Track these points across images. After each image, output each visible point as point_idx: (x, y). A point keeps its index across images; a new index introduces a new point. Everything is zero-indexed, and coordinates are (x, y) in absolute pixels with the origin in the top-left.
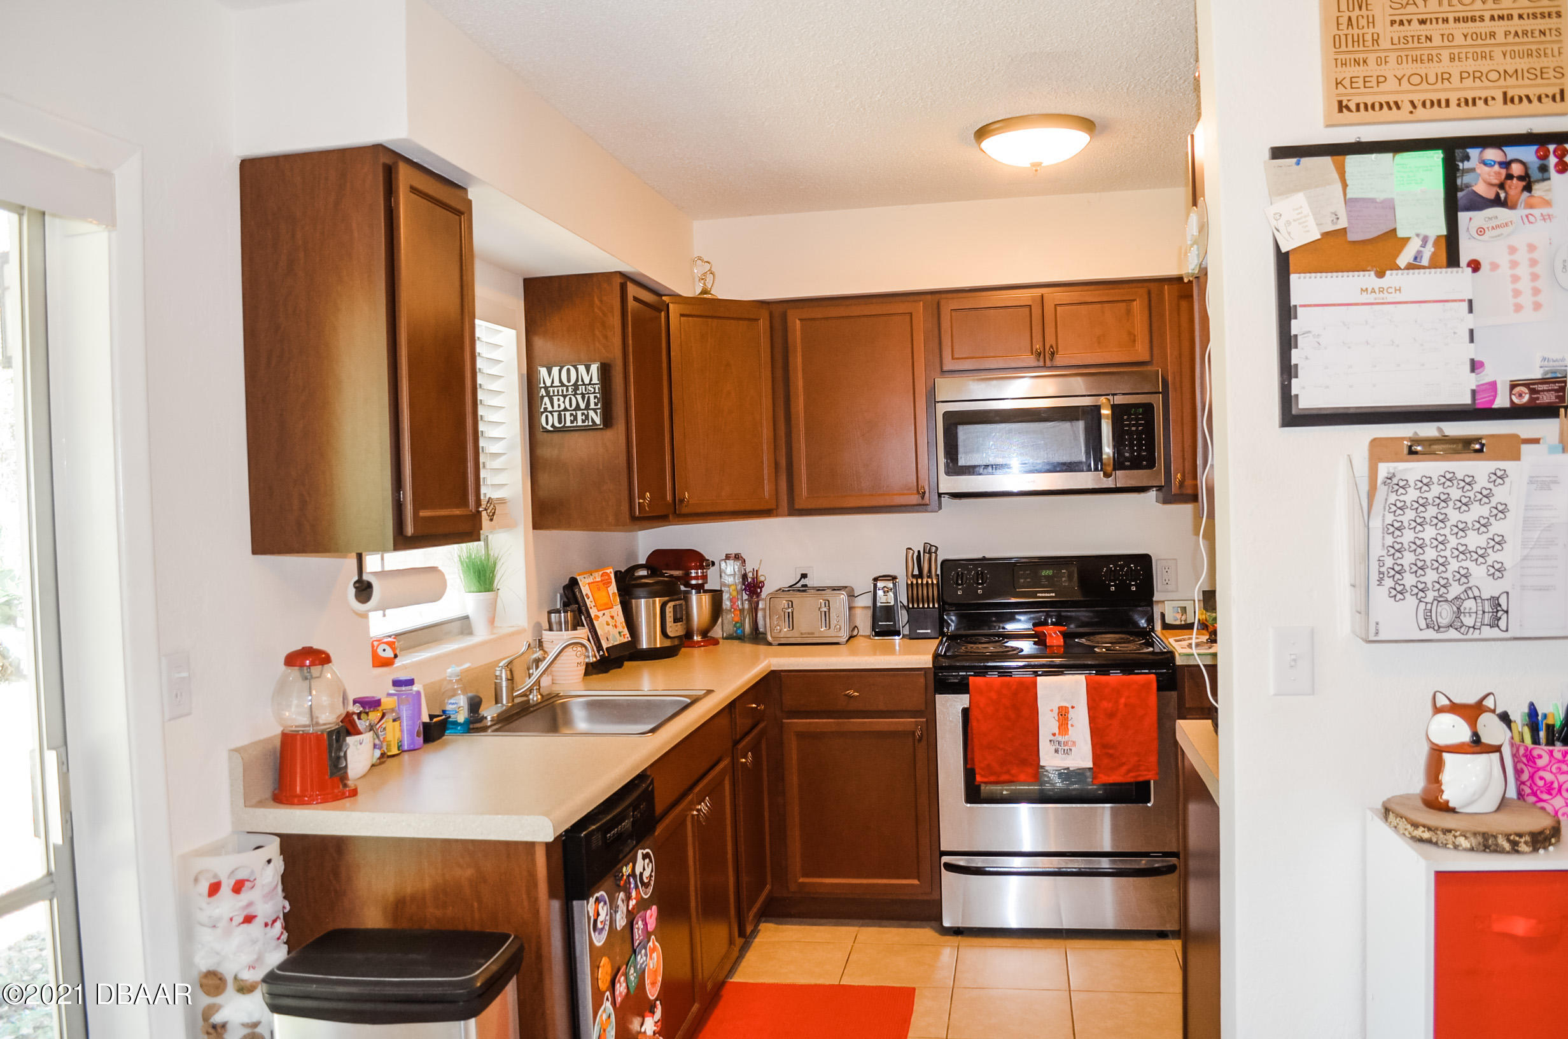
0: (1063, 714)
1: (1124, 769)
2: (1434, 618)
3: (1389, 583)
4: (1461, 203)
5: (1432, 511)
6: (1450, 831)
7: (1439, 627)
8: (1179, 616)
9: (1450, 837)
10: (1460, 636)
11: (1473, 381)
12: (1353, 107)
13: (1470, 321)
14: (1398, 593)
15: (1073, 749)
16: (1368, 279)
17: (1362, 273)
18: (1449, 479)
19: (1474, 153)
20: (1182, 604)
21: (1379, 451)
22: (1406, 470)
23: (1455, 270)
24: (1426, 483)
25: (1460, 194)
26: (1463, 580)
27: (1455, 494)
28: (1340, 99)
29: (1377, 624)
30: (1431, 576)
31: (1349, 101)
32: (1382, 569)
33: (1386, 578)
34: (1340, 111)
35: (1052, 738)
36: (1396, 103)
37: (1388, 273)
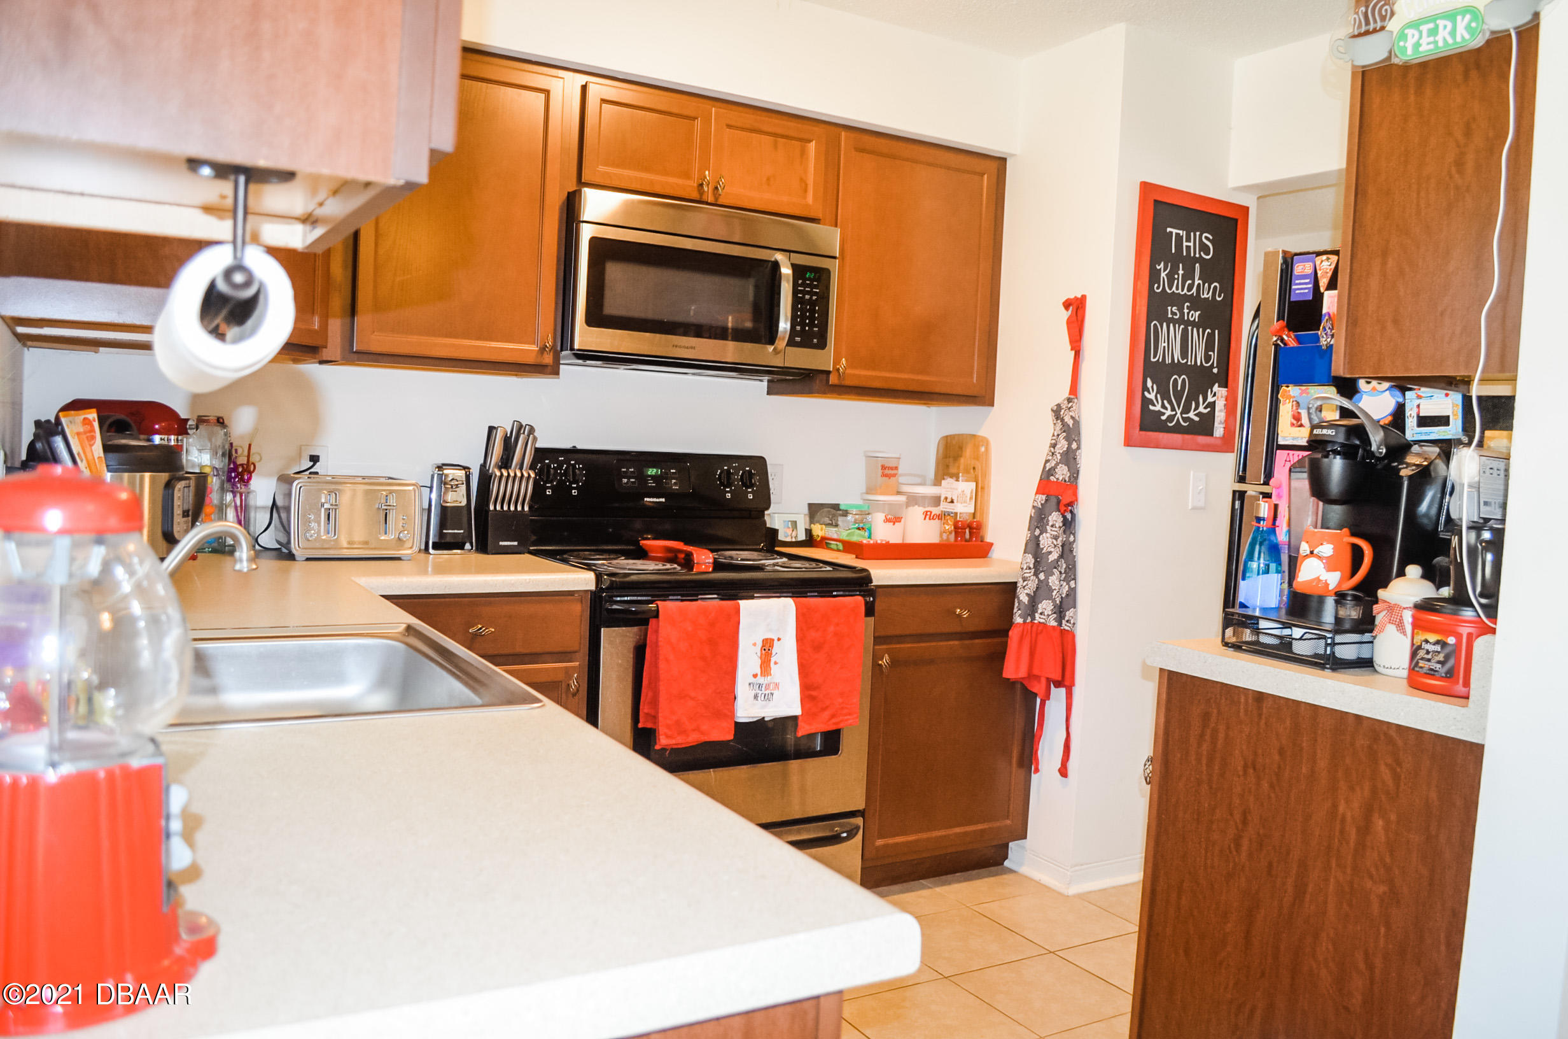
0: (767, 647)
1: (826, 715)
8: (789, 532)
15: (776, 693)
20: (793, 518)
35: (753, 680)
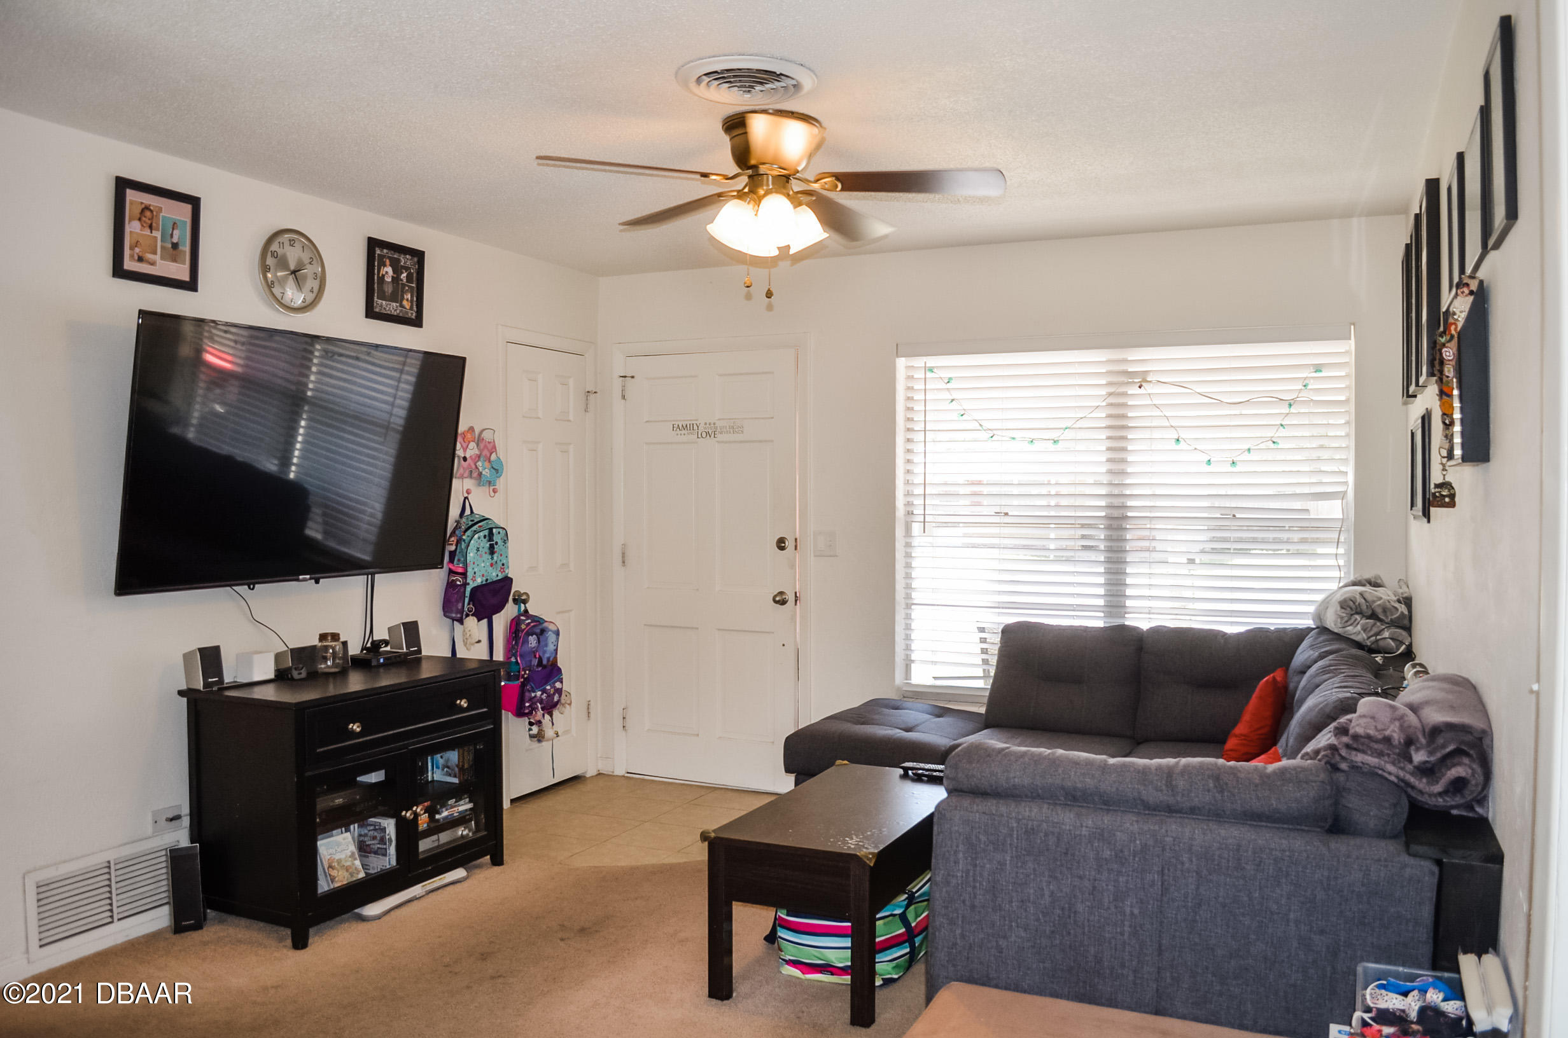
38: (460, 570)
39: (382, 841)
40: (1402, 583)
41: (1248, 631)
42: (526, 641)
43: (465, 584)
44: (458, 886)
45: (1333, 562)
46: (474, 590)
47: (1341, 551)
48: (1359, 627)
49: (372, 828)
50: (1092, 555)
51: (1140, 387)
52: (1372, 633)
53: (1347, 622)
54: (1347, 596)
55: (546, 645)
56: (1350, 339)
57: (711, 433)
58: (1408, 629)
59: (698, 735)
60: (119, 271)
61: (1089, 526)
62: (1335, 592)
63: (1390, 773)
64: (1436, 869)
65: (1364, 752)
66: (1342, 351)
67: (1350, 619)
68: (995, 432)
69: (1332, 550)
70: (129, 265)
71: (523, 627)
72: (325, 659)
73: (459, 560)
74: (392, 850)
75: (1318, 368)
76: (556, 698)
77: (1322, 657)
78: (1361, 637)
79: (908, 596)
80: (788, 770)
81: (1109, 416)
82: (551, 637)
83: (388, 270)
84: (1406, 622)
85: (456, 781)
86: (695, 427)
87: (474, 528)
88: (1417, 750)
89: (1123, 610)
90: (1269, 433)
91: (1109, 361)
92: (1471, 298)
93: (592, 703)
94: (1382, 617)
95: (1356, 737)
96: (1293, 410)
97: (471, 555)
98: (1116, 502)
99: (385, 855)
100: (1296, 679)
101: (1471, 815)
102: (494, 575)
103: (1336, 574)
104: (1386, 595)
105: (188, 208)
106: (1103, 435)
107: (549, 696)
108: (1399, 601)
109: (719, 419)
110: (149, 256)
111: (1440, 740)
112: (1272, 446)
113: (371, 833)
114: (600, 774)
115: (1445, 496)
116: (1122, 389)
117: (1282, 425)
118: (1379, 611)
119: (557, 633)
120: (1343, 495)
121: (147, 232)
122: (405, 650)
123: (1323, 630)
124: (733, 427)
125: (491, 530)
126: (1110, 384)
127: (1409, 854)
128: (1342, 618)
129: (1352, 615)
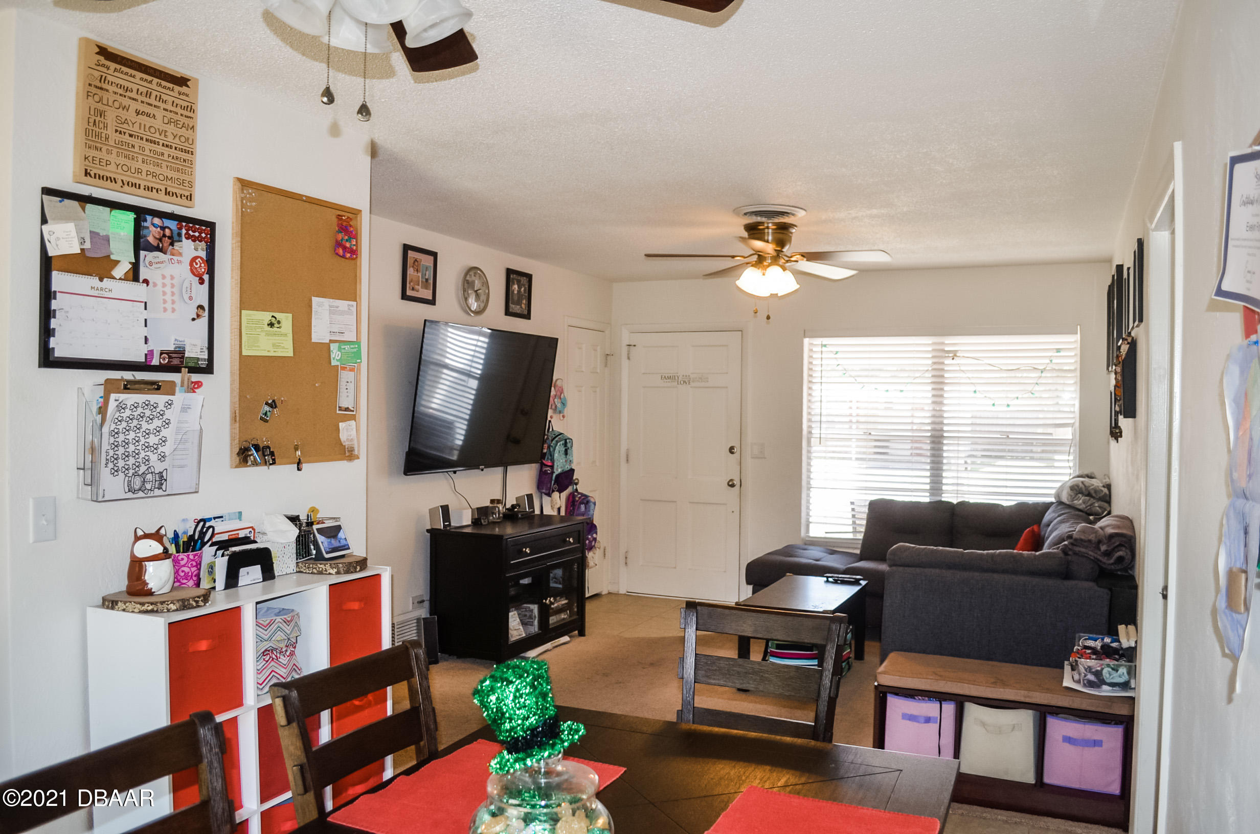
2: (132, 486)
3: (111, 465)
4: (142, 245)
5: (135, 422)
6: (164, 602)
7: (135, 491)
9: (165, 606)
10: (145, 495)
11: (145, 349)
12: (93, 175)
13: (145, 315)
14: (115, 471)
16: (94, 281)
17: (89, 277)
18: (147, 404)
19: (149, 218)
21: (110, 387)
22: (126, 399)
23: (136, 283)
24: (135, 406)
25: (142, 240)
26: (147, 463)
27: (148, 413)
28: (86, 168)
29: (104, 490)
30: (132, 461)
31: (91, 170)
32: (108, 458)
33: (109, 463)
34: (86, 175)
36: (115, 179)
37: (105, 279)
38: (550, 464)
39: (531, 617)
40: (1106, 477)
41: (1016, 504)
42: (579, 507)
43: (553, 472)
44: (567, 645)
45: (1066, 464)
46: (558, 476)
47: (1071, 458)
48: (1081, 501)
49: (524, 610)
50: (923, 459)
51: (953, 359)
52: (1089, 504)
53: (1074, 498)
54: (1074, 483)
55: (589, 511)
56: (1077, 333)
57: (686, 381)
58: (1109, 502)
59: (675, 568)
60: (404, 296)
61: (920, 442)
62: (1067, 481)
63: (1091, 555)
64: (1110, 593)
65: (1080, 547)
66: (1071, 342)
67: (1076, 496)
68: (865, 384)
69: (1066, 457)
70: (409, 293)
71: (577, 499)
72: (493, 513)
73: (548, 458)
74: (536, 623)
75: (1058, 350)
76: (593, 544)
77: (1059, 516)
78: (1082, 507)
79: (809, 483)
80: (748, 583)
81: (933, 376)
82: (592, 506)
83: (516, 287)
84: (1108, 498)
85: (560, 586)
86: (676, 378)
87: (556, 439)
88: (1103, 545)
89: (940, 492)
90: (1030, 388)
91: (934, 344)
92: (1128, 346)
93: (607, 548)
94: (1094, 495)
95: (1076, 540)
96: (1043, 375)
97: (556, 455)
98: (938, 427)
99: (532, 625)
100: (1045, 529)
101: (1127, 574)
102: (567, 468)
103: (1068, 471)
104: (1096, 483)
105: (432, 258)
106: (929, 388)
107: (589, 542)
108: (1104, 486)
109: (692, 373)
110: (417, 287)
111: (1113, 541)
112: (1031, 395)
113: (523, 613)
114: (609, 593)
115: (1117, 433)
116: (941, 360)
117: (1037, 383)
118: (1092, 492)
119: (595, 504)
120: (1072, 425)
121: (416, 274)
122: (527, 510)
123: (1060, 503)
124: (701, 379)
125: (566, 440)
126: (933, 357)
127: (1099, 587)
128: (1071, 496)
129: (1077, 494)
